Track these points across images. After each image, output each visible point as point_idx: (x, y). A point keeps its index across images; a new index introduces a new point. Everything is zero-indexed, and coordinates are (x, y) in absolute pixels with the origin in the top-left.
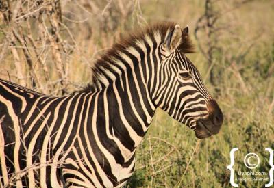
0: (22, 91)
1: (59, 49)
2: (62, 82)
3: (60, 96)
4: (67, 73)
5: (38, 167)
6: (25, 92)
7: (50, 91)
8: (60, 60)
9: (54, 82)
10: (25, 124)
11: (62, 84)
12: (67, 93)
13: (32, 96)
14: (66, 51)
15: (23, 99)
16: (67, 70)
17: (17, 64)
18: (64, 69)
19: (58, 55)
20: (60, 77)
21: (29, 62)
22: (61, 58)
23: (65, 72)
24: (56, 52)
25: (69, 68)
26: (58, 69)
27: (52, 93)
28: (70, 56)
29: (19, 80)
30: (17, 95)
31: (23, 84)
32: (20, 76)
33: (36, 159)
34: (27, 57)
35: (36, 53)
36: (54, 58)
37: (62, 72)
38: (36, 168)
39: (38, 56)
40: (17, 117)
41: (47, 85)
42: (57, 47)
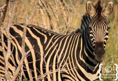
0: (45, 32)
1: (65, 10)
2: (66, 26)
3: (65, 34)
4: (69, 22)
5: (52, 72)
6: (47, 32)
7: (60, 32)
8: (65, 15)
9: (62, 27)
10: (46, 50)
11: (67, 28)
12: (69, 33)
13: (50, 35)
14: (69, 10)
15: (45, 36)
16: (69, 20)
17: (43, 18)
18: (67, 20)
19: (64, 13)
20: (66, 24)
21: (49, 16)
22: (66, 14)
23: (68, 22)
24: (63, 11)
25: (70, 19)
26: (64, 20)
27: (61, 33)
28: (71, 13)
29: (44, 26)
30: (42, 34)
31: (46, 28)
32: (45, 24)
33: (51, 68)
34: (48, 14)
35: (53, 12)
36: (62, 14)
37: (66, 22)
38: (51, 73)
39: (53, 13)
40: (42, 46)
41: (58, 29)
42: (64, 9)
